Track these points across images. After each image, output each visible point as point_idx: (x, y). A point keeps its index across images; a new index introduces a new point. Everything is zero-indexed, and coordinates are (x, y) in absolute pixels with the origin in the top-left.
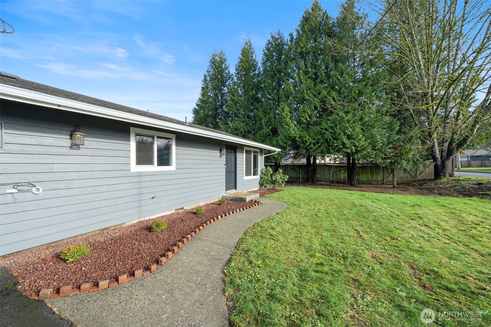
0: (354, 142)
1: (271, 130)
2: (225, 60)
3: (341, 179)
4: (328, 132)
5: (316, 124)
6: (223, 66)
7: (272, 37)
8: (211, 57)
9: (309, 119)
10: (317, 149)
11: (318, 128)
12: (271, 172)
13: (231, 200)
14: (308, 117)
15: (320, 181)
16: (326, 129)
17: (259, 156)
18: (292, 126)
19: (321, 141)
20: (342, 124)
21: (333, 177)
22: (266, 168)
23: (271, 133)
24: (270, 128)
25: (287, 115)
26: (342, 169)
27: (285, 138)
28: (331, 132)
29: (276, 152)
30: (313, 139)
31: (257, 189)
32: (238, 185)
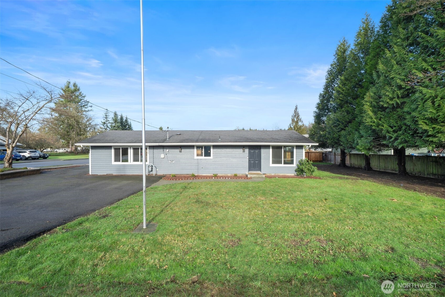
17: (295, 150)
18: (369, 114)
25: (366, 102)
31: (293, 175)
32: (262, 169)
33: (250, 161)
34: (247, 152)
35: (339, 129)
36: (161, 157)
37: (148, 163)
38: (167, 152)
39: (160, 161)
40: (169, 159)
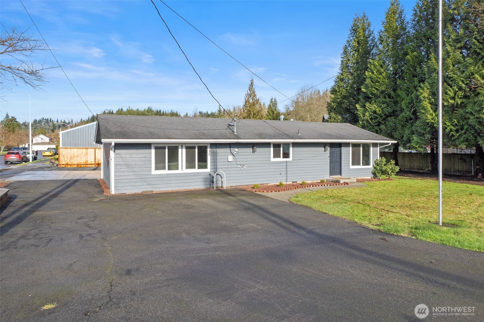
4: (473, 117)
8: (352, 24)
11: (462, 112)
12: (385, 163)
13: (331, 182)
14: (449, 100)
17: (371, 148)
22: (381, 159)
27: (423, 125)
29: (389, 144)
31: (370, 178)
32: (342, 172)
33: (330, 162)
34: (328, 152)
35: (376, 123)
36: (228, 160)
37: (208, 170)
38: (235, 152)
39: (226, 166)
40: (238, 163)
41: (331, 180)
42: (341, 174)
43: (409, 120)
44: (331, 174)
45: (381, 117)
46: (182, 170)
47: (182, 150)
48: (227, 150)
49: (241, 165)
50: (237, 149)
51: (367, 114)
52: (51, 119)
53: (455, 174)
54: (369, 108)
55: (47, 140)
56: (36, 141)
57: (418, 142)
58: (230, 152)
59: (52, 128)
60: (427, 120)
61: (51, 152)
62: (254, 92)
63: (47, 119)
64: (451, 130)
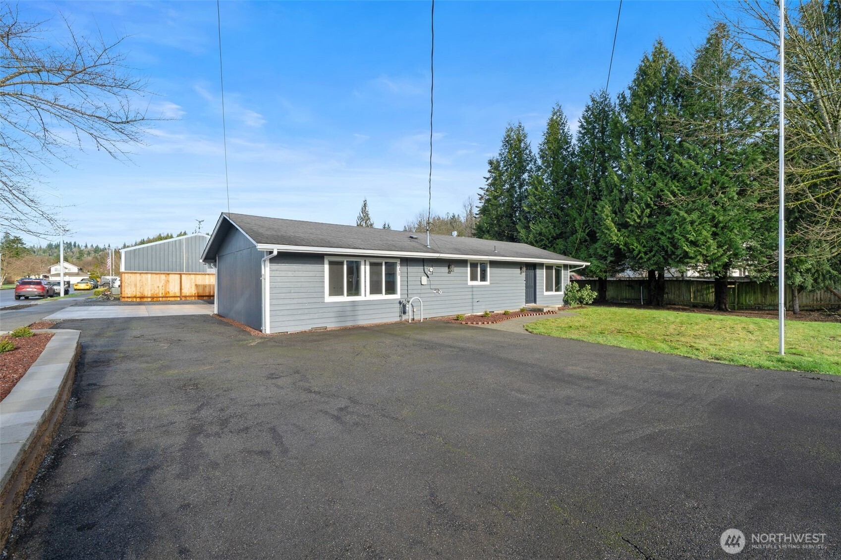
0: (700, 250)
1: (588, 234)
2: (525, 137)
3: (709, 301)
4: (664, 237)
5: (651, 226)
6: (522, 145)
7: (593, 100)
8: (504, 134)
9: (638, 221)
10: (649, 259)
11: (651, 231)
12: (578, 288)
14: (636, 218)
15: (675, 304)
16: (662, 233)
17: (563, 271)
18: (614, 231)
19: (655, 249)
20: (683, 226)
21: (695, 298)
22: (572, 284)
23: (588, 238)
24: (586, 232)
25: (607, 216)
26: (710, 285)
27: (604, 246)
28: (668, 237)
29: (583, 266)
30: (644, 246)
31: (562, 305)
32: (537, 299)
33: (526, 287)
34: (524, 274)
36: (421, 281)
37: (397, 296)
38: (429, 272)
39: (419, 292)
40: (432, 287)
41: (529, 308)
42: (535, 302)
43: (584, 242)
44: (526, 303)
45: (548, 239)
46: (365, 296)
47: (365, 268)
48: (420, 269)
49: (435, 290)
50: (431, 268)
51: (531, 236)
52: (75, 243)
53: (622, 302)
54: (533, 229)
55: (75, 269)
56: (56, 271)
57: (599, 266)
58: (423, 271)
59: (78, 255)
60: (611, 240)
61: (89, 284)
62: (367, 215)
63: (69, 242)
64: (640, 252)
